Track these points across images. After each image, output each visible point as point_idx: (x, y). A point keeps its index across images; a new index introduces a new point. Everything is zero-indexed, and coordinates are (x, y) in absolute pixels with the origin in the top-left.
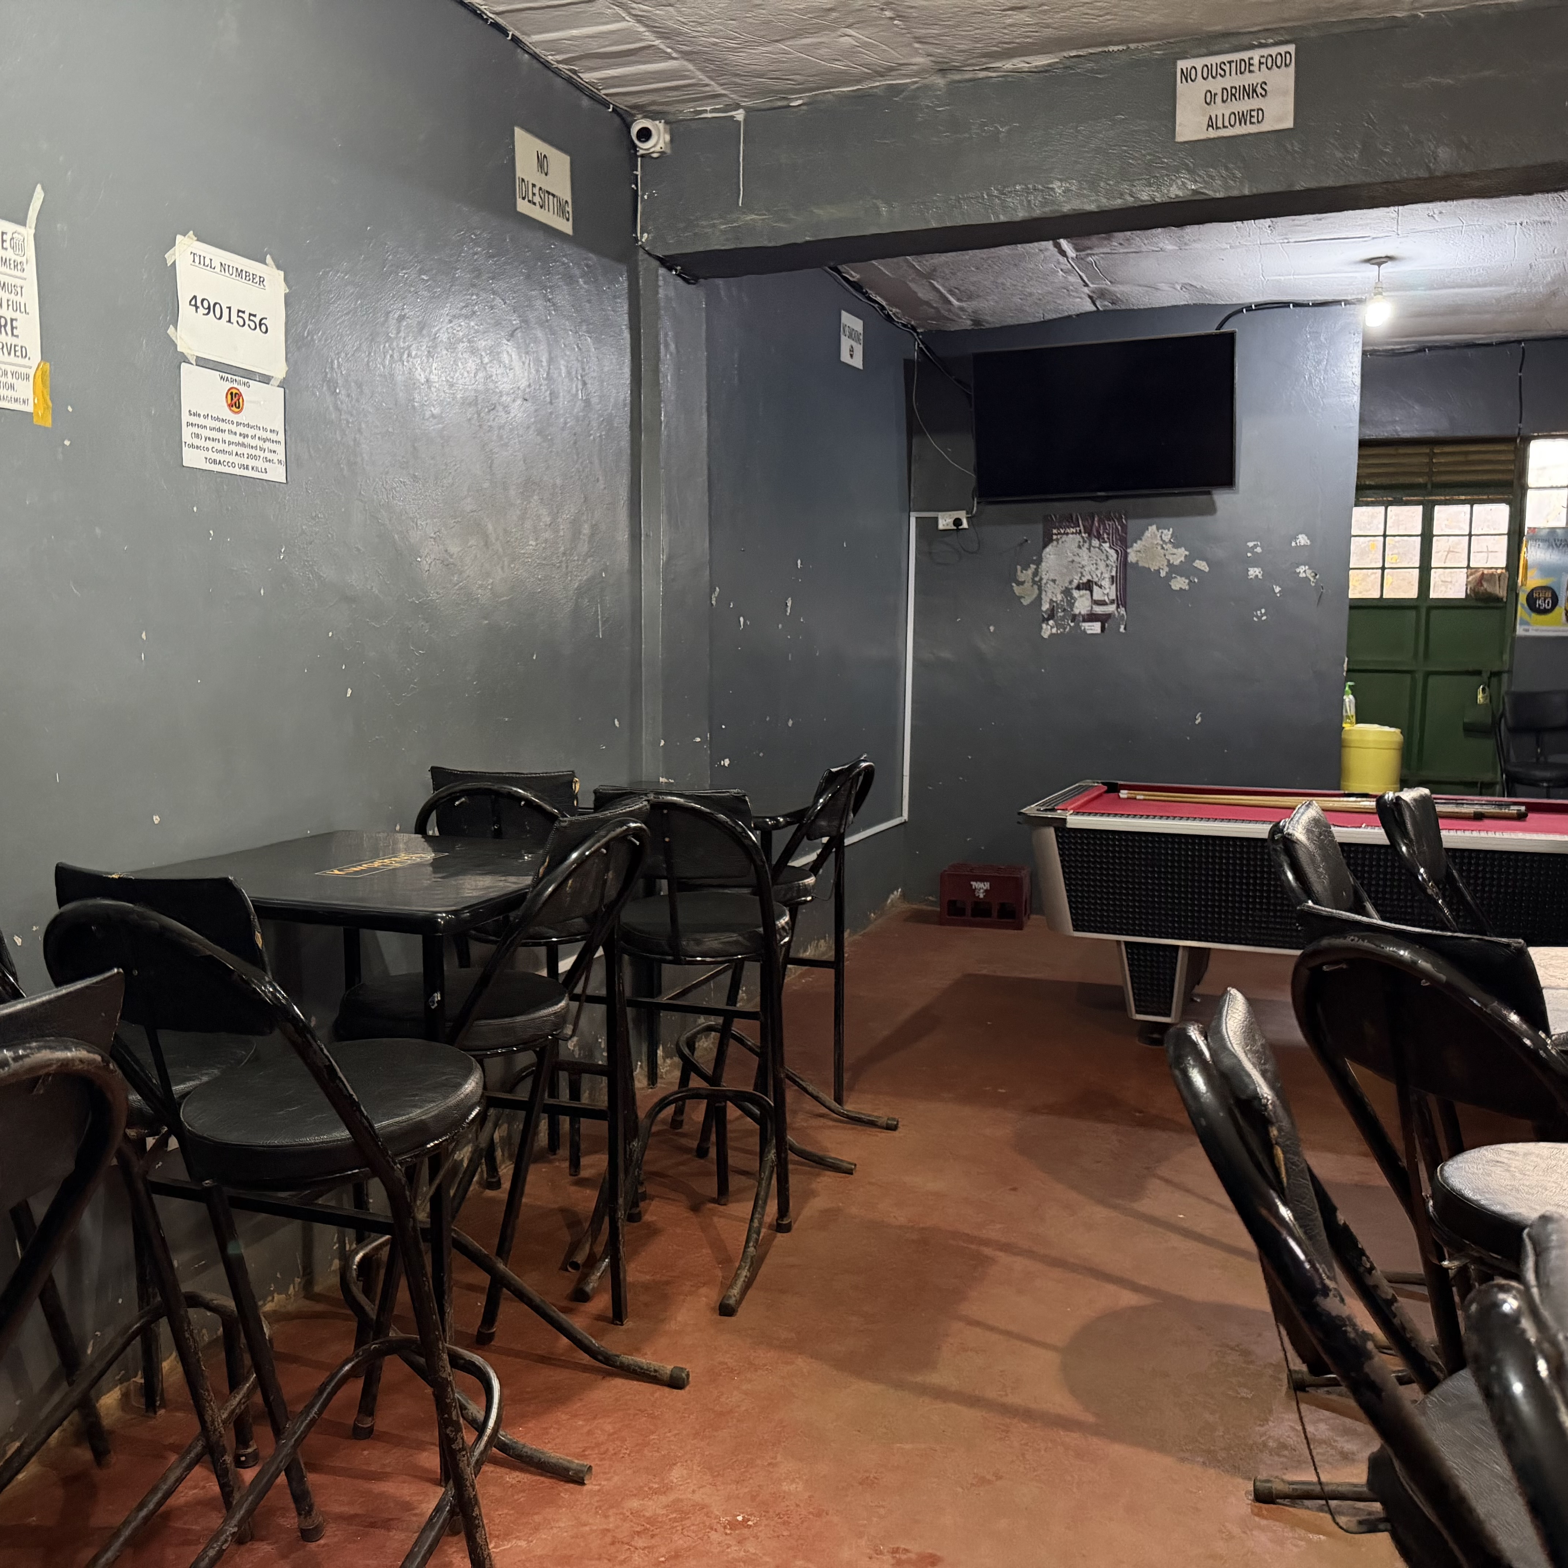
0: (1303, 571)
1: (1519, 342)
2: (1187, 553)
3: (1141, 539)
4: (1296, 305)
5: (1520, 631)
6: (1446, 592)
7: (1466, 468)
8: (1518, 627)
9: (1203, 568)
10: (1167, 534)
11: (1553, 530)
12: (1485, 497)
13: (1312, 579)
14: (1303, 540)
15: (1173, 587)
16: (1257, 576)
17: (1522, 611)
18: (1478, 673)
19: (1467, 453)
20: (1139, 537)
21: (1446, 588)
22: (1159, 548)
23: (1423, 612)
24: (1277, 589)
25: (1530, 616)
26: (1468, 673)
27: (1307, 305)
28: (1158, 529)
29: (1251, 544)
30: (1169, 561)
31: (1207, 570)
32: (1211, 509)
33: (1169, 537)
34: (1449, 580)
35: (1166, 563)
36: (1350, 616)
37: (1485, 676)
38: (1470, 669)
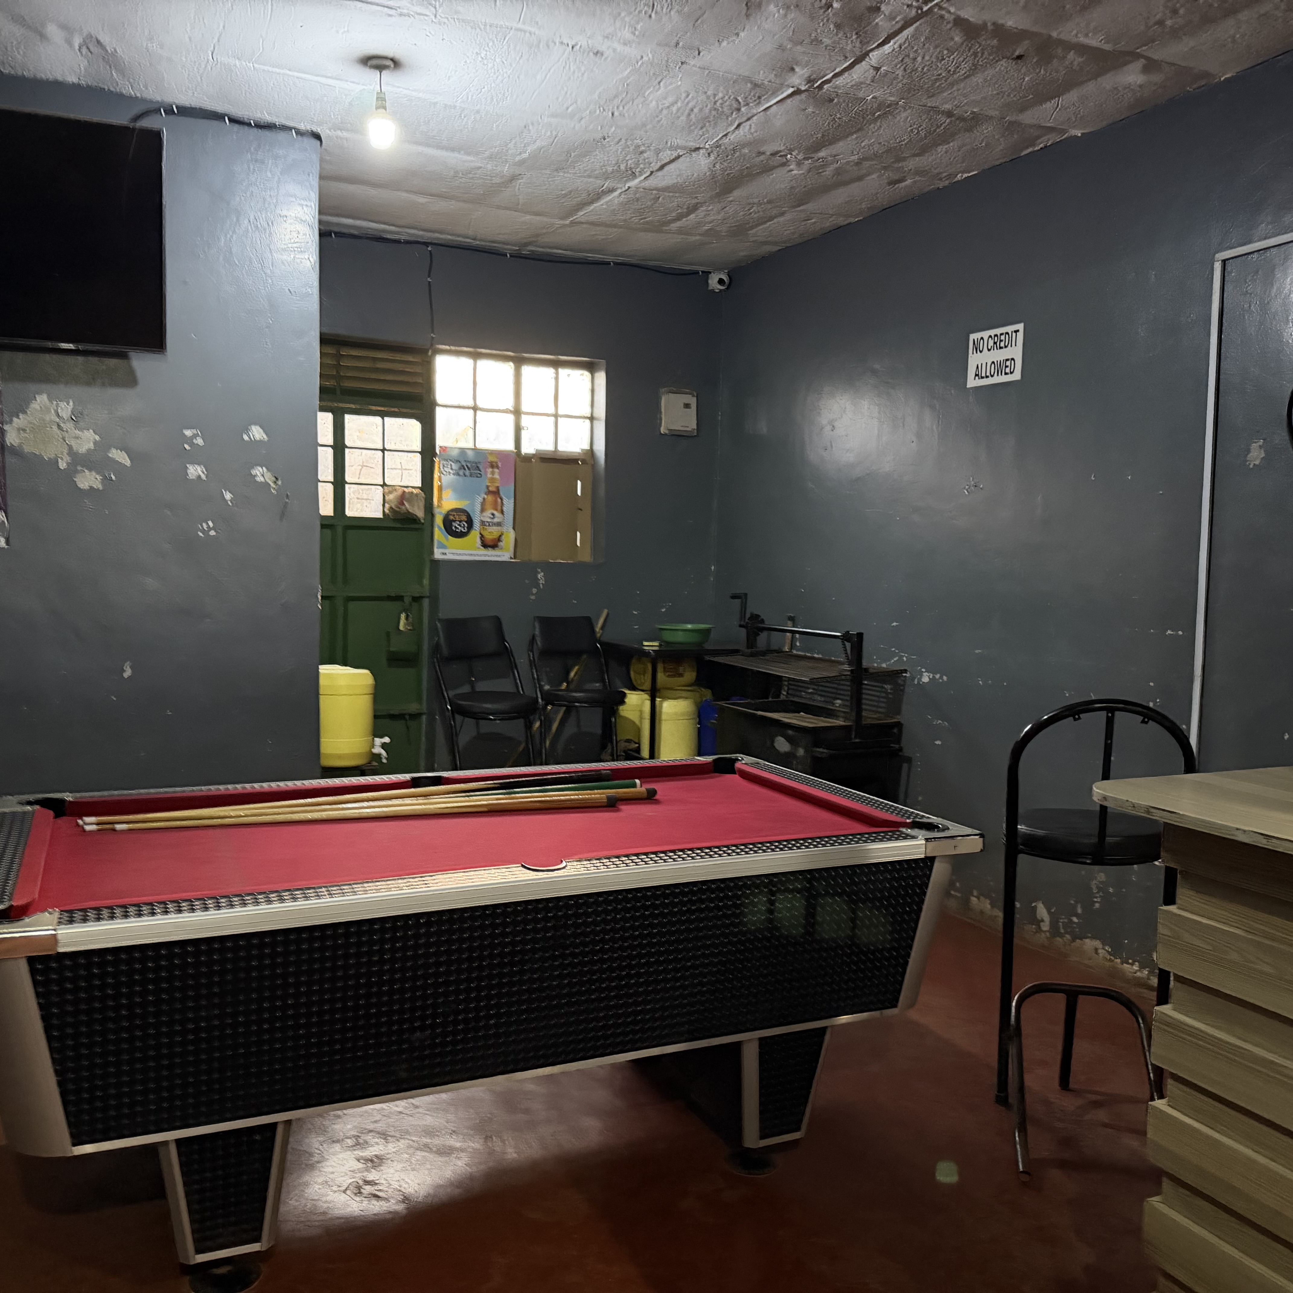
0: (260, 473)
1: (426, 244)
2: (97, 438)
3: (25, 412)
4: (233, 120)
5: (438, 554)
6: (362, 510)
7: (374, 376)
8: (436, 550)
9: (123, 462)
10: (66, 409)
11: (463, 451)
12: (396, 410)
13: (272, 485)
14: (257, 433)
15: (81, 486)
16: (199, 477)
17: (439, 534)
18: (400, 598)
19: (375, 359)
20: (21, 409)
21: (362, 505)
22: (55, 428)
23: (340, 530)
24: (228, 496)
25: (447, 539)
26: (390, 598)
27: (249, 125)
28: (50, 400)
29: (188, 433)
30: (70, 447)
31: (128, 463)
32: (131, 381)
33: (69, 413)
34: (365, 497)
35: (66, 451)
36: (322, 534)
37: (407, 600)
38: (393, 594)
